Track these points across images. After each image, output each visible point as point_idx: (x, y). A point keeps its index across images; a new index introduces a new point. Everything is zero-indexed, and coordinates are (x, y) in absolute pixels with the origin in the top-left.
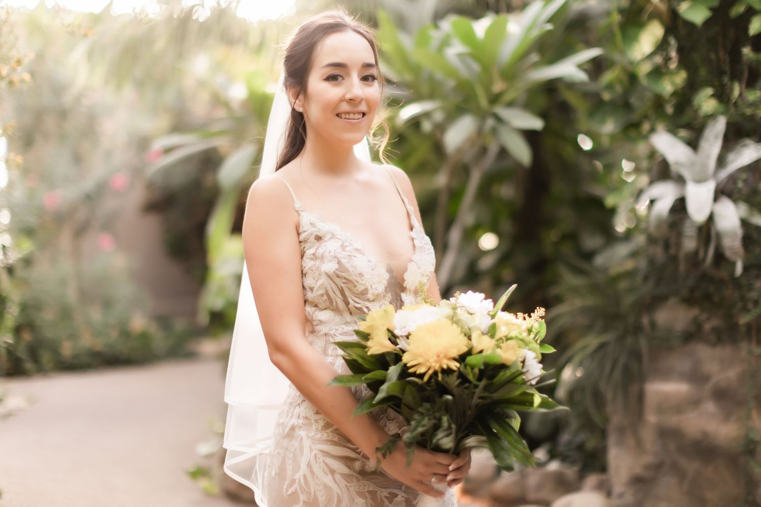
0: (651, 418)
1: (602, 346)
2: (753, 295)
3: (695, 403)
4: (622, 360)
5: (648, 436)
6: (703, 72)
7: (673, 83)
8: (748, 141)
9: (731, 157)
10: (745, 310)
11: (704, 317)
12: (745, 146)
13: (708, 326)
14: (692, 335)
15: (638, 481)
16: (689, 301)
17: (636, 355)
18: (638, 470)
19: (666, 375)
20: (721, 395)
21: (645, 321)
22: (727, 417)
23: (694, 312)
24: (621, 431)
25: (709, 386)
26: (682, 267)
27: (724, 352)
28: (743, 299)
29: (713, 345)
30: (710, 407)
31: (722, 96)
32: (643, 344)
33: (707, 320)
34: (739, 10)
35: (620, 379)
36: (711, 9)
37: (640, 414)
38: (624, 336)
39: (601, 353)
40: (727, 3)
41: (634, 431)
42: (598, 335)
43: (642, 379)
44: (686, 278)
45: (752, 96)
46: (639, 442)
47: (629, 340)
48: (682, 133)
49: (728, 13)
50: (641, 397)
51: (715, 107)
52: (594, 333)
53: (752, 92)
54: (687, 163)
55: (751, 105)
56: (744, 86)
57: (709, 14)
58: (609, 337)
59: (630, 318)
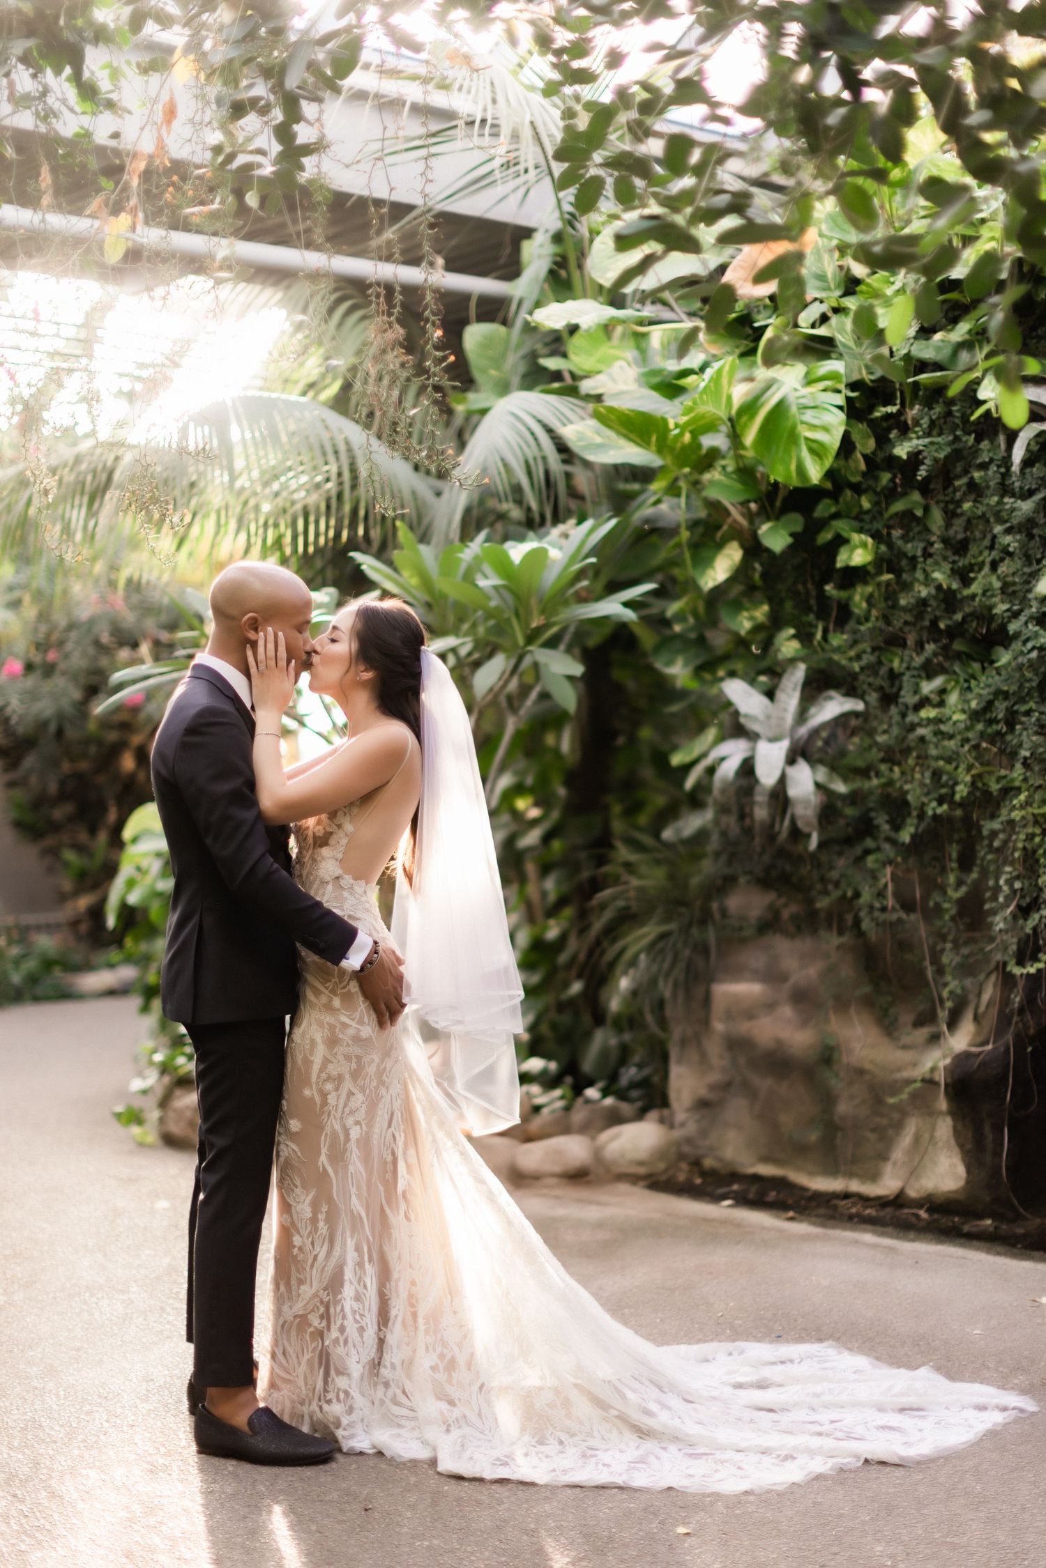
0: (719, 1026)
1: (663, 936)
2: (834, 875)
3: (770, 1006)
4: (687, 952)
5: (714, 1048)
6: (789, 606)
7: (751, 618)
8: (833, 693)
9: (813, 710)
10: (826, 893)
11: (783, 900)
12: (831, 698)
13: (786, 914)
14: (770, 925)
15: (703, 1105)
16: (765, 882)
17: (704, 950)
18: (703, 1092)
19: (737, 973)
20: (802, 998)
21: (715, 906)
22: (804, 1023)
23: (771, 896)
24: (683, 1043)
25: (787, 986)
26: (757, 841)
27: (805, 944)
28: (823, 880)
29: (793, 936)
30: (787, 1011)
31: (804, 636)
32: (711, 935)
33: (786, 905)
34: (826, 536)
35: (682, 977)
36: (792, 535)
37: (706, 1022)
38: (690, 925)
39: (660, 945)
40: (813, 527)
41: (699, 1043)
42: (658, 924)
43: (709, 978)
44: (761, 854)
45: (837, 640)
46: (703, 1056)
47: (695, 931)
48: (763, 679)
49: (814, 540)
50: (707, 1001)
51: (797, 650)
52: (653, 921)
53: (838, 635)
54: (761, 717)
55: (838, 650)
56: (831, 627)
57: (789, 540)
58: (672, 926)
59: (698, 903)
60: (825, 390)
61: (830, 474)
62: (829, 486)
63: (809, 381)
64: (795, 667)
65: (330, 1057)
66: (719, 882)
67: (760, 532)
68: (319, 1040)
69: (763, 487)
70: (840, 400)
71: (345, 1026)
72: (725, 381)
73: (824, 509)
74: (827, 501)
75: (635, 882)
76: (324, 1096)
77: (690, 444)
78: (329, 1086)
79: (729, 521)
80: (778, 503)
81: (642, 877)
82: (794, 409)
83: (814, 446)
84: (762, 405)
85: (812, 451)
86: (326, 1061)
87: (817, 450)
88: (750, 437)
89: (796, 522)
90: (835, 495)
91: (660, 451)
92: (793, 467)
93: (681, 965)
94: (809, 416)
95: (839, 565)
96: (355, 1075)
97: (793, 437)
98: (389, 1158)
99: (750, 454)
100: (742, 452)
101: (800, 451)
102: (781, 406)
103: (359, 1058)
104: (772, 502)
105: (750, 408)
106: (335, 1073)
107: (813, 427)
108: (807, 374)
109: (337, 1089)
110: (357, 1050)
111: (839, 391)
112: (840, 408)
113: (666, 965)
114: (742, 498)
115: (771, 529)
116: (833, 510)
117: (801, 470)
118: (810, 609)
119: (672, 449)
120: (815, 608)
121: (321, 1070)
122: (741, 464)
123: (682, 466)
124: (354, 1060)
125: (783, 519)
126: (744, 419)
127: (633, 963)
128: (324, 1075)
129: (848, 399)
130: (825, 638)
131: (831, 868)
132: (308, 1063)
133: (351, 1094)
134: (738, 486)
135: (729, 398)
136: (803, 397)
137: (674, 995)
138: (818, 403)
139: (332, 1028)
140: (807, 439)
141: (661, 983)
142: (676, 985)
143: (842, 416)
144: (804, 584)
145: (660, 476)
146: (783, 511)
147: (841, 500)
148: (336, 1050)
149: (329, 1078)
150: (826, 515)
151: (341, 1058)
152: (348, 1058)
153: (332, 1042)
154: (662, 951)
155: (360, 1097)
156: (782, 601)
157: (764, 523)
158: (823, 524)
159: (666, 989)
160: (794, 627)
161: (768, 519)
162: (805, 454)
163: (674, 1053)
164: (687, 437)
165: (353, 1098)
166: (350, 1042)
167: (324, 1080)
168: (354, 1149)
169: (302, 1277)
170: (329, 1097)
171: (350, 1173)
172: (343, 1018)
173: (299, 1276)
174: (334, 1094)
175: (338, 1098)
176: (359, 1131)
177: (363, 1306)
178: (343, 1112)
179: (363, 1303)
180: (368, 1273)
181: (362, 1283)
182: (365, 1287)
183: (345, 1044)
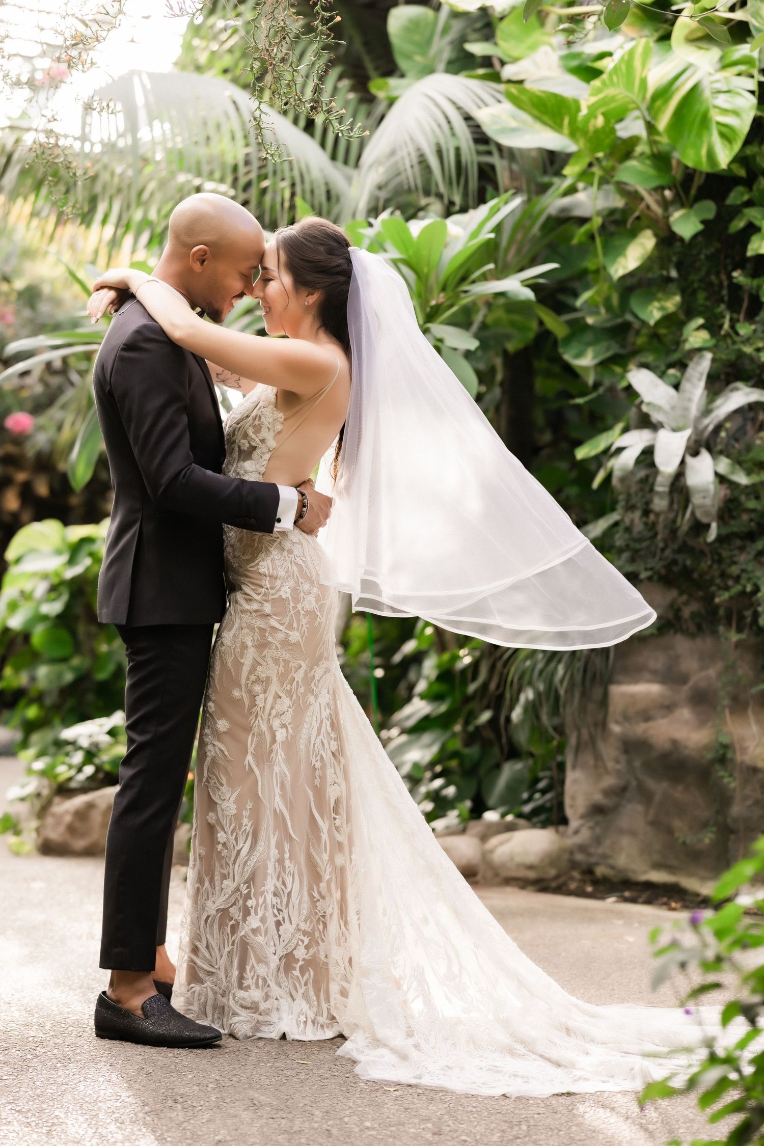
0: (616, 728)
2: (735, 570)
3: (668, 708)
5: (610, 752)
6: (701, 296)
7: (662, 308)
8: (739, 384)
9: (719, 402)
11: (684, 598)
12: (737, 389)
13: (686, 612)
15: (597, 811)
16: (666, 580)
18: (598, 797)
19: (637, 675)
20: (701, 699)
22: (702, 723)
23: (673, 594)
24: (579, 749)
25: (687, 688)
26: (660, 536)
27: (705, 643)
28: (723, 575)
29: (692, 636)
30: (685, 713)
31: (712, 327)
33: (686, 604)
34: (739, 224)
35: (579, 676)
36: (703, 222)
37: (603, 724)
40: (726, 214)
41: (595, 747)
43: (607, 680)
44: (663, 550)
45: (744, 329)
46: (598, 760)
48: (672, 371)
49: (727, 228)
50: (605, 700)
51: (705, 341)
53: (747, 325)
54: (666, 407)
55: (747, 341)
56: (742, 317)
57: (700, 227)
60: (739, 75)
61: (740, 159)
62: (742, 173)
63: (725, 65)
64: (702, 357)
65: (259, 660)
67: (672, 219)
68: (249, 644)
69: (678, 174)
70: (752, 85)
71: (275, 629)
72: (637, 63)
73: (737, 196)
74: (740, 189)
76: (253, 697)
77: (603, 128)
78: (258, 688)
79: (642, 206)
80: (693, 192)
82: (707, 94)
83: (724, 130)
84: (677, 89)
85: (723, 135)
86: (256, 664)
87: (727, 135)
88: (662, 123)
89: (709, 209)
90: (749, 182)
91: (573, 135)
92: (704, 152)
94: (722, 101)
95: (750, 253)
96: (282, 678)
97: (705, 121)
98: (318, 765)
99: (664, 140)
100: (657, 138)
101: (710, 135)
102: (695, 90)
103: (286, 662)
104: (687, 190)
105: (664, 93)
106: (264, 676)
107: (725, 111)
108: (722, 59)
109: (265, 691)
110: (286, 656)
111: (752, 77)
112: (753, 92)
114: (655, 183)
115: (682, 217)
116: (746, 197)
117: (711, 156)
118: (722, 300)
119: (585, 132)
120: (726, 298)
121: (251, 673)
122: (655, 150)
123: (594, 150)
124: (282, 663)
125: (697, 206)
126: (658, 103)
128: (253, 677)
129: (760, 84)
130: (732, 327)
131: (735, 563)
132: (239, 665)
133: (278, 696)
134: (652, 172)
135: (644, 82)
136: (717, 81)
137: (571, 692)
138: (731, 87)
139: (262, 630)
140: (718, 123)
143: (753, 100)
144: (718, 274)
145: (572, 161)
146: (698, 198)
147: (755, 188)
148: (265, 652)
149: (258, 680)
150: (739, 202)
151: (270, 660)
153: (262, 646)
155: (286, 701)
156: (694, 293)
157: (677, 210)
158: (736, 211)
160: (705, 318)
161: (683, 206)
162: (716, 139)
164: (600, 121)
165: (279, 701)
166: (279, 646)
167: (253, 682)
168: (280, 751)
169: (225, 872)
170: (257, 698)
171: (274, 774)
172: (273, 622)
173: (223, 871)
174: (262, 696)
175: (265, 700)
176: (285, 734)
177: (281, 902)
178: (270, 714)
179: (281, 898)
180: (288, 870)
181: (281, 879)
182: (284, 884)
183: (274, 647)
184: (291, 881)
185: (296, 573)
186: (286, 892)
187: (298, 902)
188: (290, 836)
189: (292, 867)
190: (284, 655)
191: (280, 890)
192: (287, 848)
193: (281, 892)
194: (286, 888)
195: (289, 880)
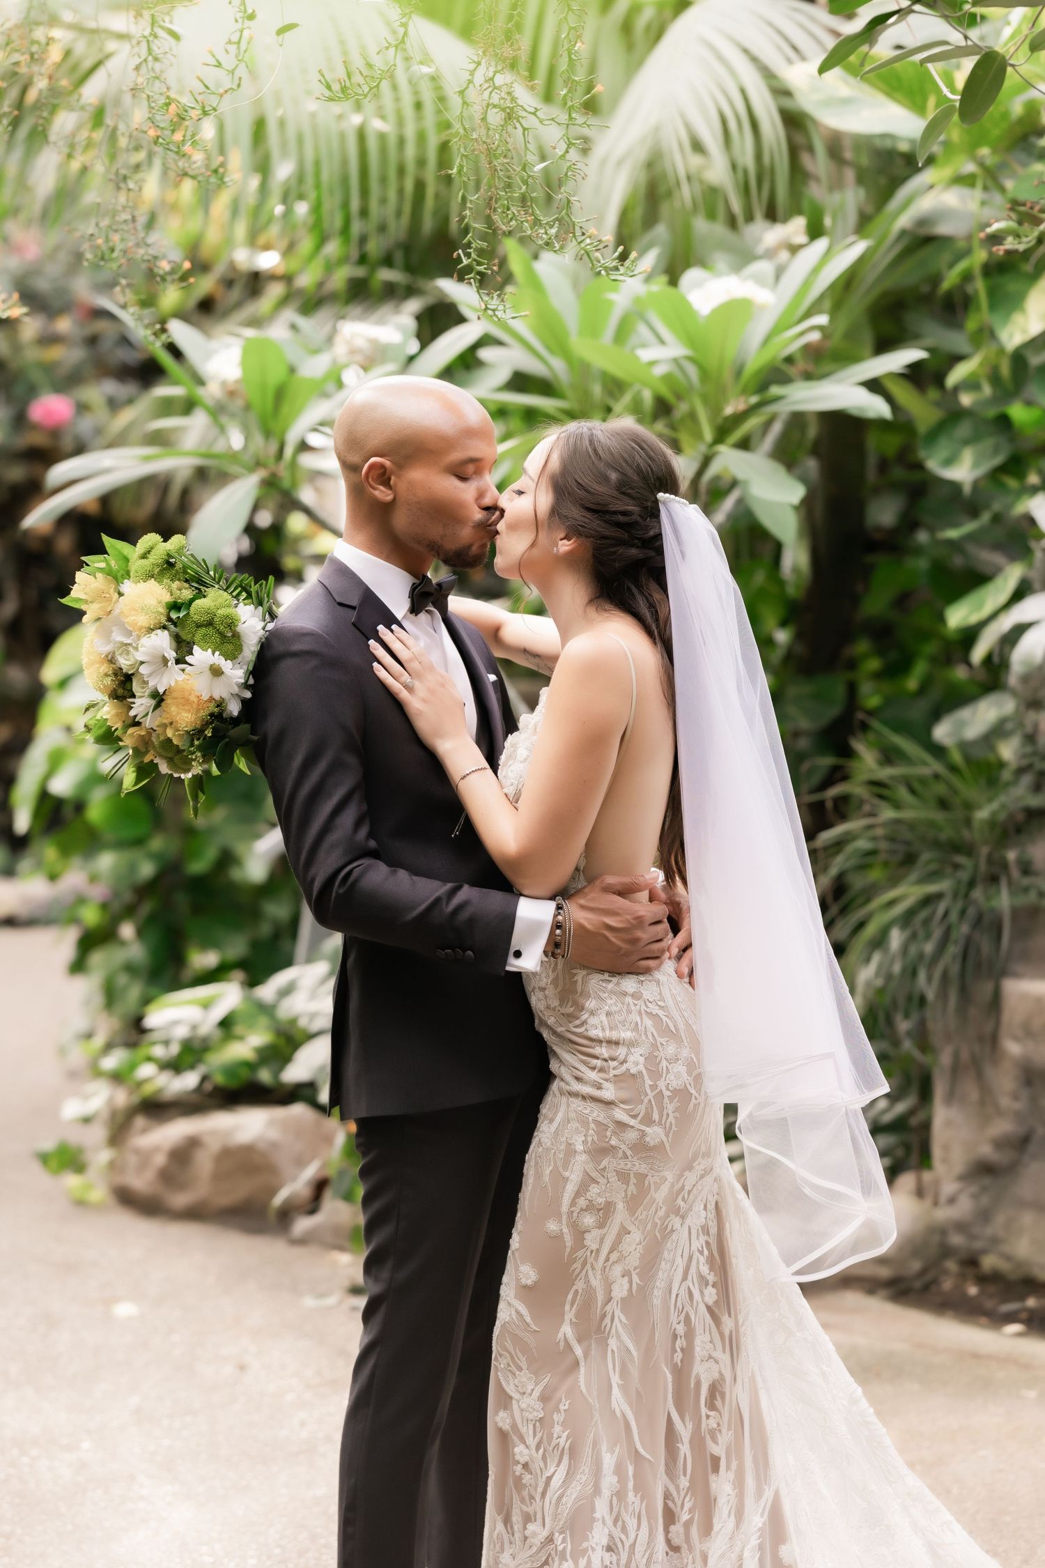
0: (1013, 1048)
1: (928, 901)
4: (965, 929)
15: (984, 1170)
17: (992, 926)
18: (986, 1151)
21: (1011, 855)
24: (955, 1071)
32: (1004, 901)
35: (955, 969)
37: (993, 1041)
38: (972, 884)
39: (923, 914)
41: (980, 1076)
42: (922, 881)
43: (998, 971)
46: (987, 1094)
47: (977, 894)
50: (995, 1003)
52: (914, 876)
58: (943, 886)
59: (984, 851)
65: (594, 1174)
66: (1020, 817)
68: (579, 1147)
71: (621, 1125)
75: (888, 813)
76: (580, 1234)
78: (589, 1220)
81: (897, 805)
86: (588, 1180)
93: (953, 950)
96: (633, 1203)
98: (681, 1329)
103: (641, 1177)
106: (601, 1200)
109: (601, 1225)
110: (641, 1167)
113: (929, 948)
121: (578, 1194)
124: (633, 1180)
127: (880, 942)
128: (582, 1202)
132: (558, 1180)
133: (624, 1231)
137: (943, 994)
139: (601, 1126)
141: (922, 976)
142: (945, 977)
148: (605, 1163)
149: (590, 1207)
151: (613, 1178)
152: (623, 1177)
153: (600, 1151)
154: (927, 922)
155: (636, 1236)
159: (926, 985)
163: (940, 1089)
165: (627, 1239)
166: (629, 1153)
167: (582, 1210)
168: (618, 1313)
169: (530, 1510)
170: (587, 1236)
171: (609, 1352)
172: (620, 1115)
173: (525, 1508)
174: (596, 1233)
175: (602, 1240)
176: (626, 1286)
177: (618, 1560)
178: (607, 1260)
179: (618, 1554)
180: (631, 1509)
181: (620, 1523)
182: (624, 1530)
183: (620, 1154)
184: (635, 1526)
185: (651, 1029)
186: (627, 1545)
187: (644, 1561)
188: (637, 1451)
189: (638, 1501)
190: (637, 1167)
191: (618, 1541)
192: (631, 1470)
193: (620, 1545)
194: (627, 1538)
195: (631, 1523)
